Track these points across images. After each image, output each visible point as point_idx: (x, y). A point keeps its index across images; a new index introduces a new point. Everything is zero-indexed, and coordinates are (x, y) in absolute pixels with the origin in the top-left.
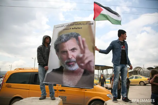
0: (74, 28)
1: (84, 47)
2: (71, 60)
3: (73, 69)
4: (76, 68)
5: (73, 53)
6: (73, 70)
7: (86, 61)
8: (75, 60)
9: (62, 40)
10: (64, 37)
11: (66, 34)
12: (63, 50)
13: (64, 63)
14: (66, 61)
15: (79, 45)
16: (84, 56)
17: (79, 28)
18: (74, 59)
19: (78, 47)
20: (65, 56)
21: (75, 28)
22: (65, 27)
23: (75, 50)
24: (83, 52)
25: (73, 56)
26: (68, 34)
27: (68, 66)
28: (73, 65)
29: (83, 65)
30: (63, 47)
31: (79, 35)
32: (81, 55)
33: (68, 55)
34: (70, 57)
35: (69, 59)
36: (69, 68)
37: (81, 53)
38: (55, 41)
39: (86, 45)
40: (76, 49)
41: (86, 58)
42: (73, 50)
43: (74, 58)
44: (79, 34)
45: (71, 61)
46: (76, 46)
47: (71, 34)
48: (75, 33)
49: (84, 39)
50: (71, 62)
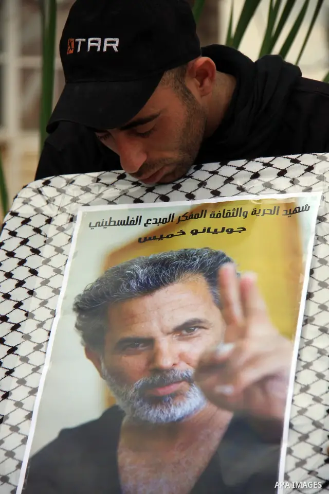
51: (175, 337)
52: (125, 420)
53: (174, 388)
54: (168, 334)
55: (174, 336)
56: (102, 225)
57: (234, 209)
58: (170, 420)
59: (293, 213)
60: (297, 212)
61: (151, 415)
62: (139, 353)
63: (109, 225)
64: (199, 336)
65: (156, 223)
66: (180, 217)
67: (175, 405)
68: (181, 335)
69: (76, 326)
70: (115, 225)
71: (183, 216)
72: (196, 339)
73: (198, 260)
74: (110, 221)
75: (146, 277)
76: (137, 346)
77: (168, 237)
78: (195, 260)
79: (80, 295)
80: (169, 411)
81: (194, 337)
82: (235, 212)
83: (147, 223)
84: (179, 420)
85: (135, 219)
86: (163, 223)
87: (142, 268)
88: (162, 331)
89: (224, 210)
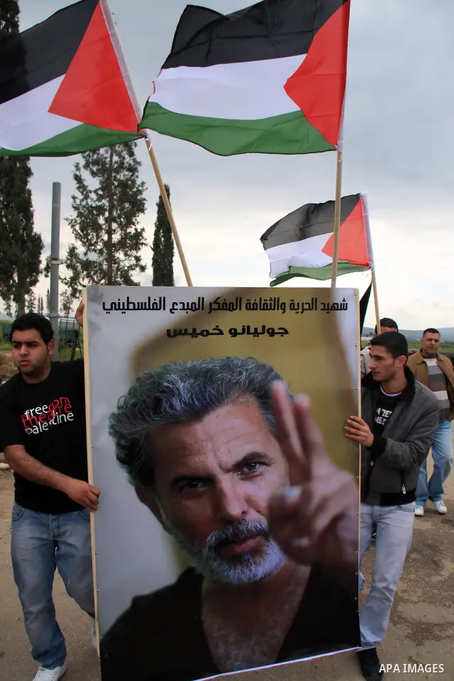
0: (240, 331)
1: (307, 446)
2: (241, 527)
3: (255, 575)
4: (274, 563)
5: (248, 488)
6: (258, 578)
7: (322, 522)
8: (264, 523)
9: (172, 407)
10: (181, 385)
11: (189, 365)
12: (183, 471)
13: (206, 551)
14: (211, 538)
15: (280, 435)
16: (306, 495)
17: (272, 333)
18: (256, 520)
19: (272, 450)
20: (198, 508)
21: (246, 330)
22: (180, 314)
23: (260, 469)
24: (300, 472)
25: (249, 502)
26: (208, 371)
27: (225, 567)
28: (257, 552)
29: (304, 542)
30: (182, 451)
31: (277, 377)
32: (294, 494)
33: (218, 498)
34: (235, 509)
35: (229, 521)
36: (237, 575)
37: (293, 484)
38: (115, 410)
39: (316, 435)
40: (262, 463)
41: (322, 506)
42: (248, 466)
43: (259, 512)
44: (271, 370)
45: (242, 532)
46: (261, 443)
47: (228, 365)
48: (251, 366)
49: (304, 401)
50: (245, 540)
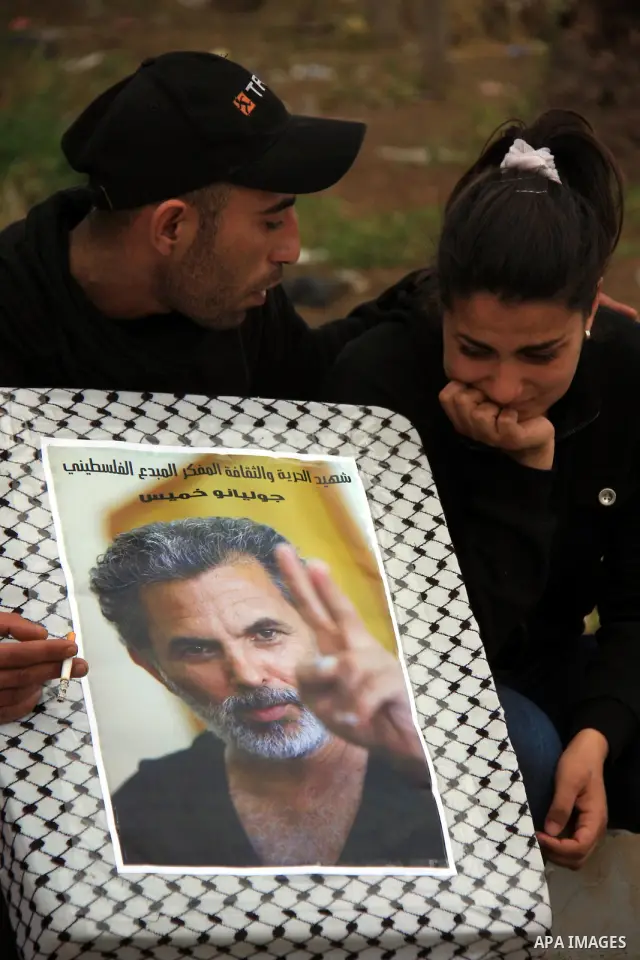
51: (249, 642)
52: (228, 752)
53: (279, 712)
54: (238, 636)
55: (248, 640)
56: (82, 470)
57: (253, 468)
58: (288, 756)
59: (330, 483)
60: (334, 482)
61: (260, 747)
62: (207, 661)
63: (93, 470)
64: (280, 643)
65: (154, 475)
66: (184, 470)
67: (289, 735)
68: (257, 640)
69: (104, 614)
70: (99, 471)
71: (189, 468)
72: (279, 647)
73: (241, 534)
74: (92, 465)
75: (179, 552)
76: (200, 651)
77: (181, 496)
78: (236, 534)
79: (93, 569)
80: (284, 744)
81: (276, 644)
82: (257, 471)
83: (142, 474)
84: (300, 756)
85: (124, 465)
86: (163, 475)
87: (168, 538)
88: (229, 632)
89: (241, 467)
